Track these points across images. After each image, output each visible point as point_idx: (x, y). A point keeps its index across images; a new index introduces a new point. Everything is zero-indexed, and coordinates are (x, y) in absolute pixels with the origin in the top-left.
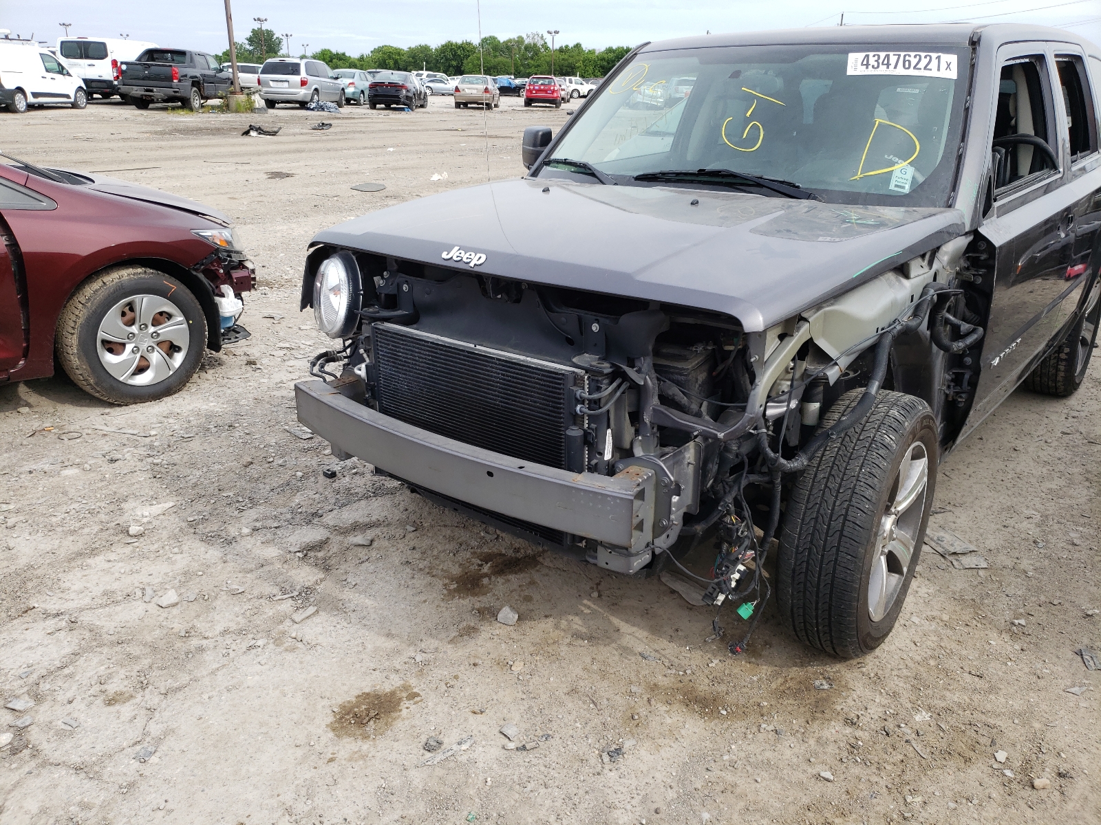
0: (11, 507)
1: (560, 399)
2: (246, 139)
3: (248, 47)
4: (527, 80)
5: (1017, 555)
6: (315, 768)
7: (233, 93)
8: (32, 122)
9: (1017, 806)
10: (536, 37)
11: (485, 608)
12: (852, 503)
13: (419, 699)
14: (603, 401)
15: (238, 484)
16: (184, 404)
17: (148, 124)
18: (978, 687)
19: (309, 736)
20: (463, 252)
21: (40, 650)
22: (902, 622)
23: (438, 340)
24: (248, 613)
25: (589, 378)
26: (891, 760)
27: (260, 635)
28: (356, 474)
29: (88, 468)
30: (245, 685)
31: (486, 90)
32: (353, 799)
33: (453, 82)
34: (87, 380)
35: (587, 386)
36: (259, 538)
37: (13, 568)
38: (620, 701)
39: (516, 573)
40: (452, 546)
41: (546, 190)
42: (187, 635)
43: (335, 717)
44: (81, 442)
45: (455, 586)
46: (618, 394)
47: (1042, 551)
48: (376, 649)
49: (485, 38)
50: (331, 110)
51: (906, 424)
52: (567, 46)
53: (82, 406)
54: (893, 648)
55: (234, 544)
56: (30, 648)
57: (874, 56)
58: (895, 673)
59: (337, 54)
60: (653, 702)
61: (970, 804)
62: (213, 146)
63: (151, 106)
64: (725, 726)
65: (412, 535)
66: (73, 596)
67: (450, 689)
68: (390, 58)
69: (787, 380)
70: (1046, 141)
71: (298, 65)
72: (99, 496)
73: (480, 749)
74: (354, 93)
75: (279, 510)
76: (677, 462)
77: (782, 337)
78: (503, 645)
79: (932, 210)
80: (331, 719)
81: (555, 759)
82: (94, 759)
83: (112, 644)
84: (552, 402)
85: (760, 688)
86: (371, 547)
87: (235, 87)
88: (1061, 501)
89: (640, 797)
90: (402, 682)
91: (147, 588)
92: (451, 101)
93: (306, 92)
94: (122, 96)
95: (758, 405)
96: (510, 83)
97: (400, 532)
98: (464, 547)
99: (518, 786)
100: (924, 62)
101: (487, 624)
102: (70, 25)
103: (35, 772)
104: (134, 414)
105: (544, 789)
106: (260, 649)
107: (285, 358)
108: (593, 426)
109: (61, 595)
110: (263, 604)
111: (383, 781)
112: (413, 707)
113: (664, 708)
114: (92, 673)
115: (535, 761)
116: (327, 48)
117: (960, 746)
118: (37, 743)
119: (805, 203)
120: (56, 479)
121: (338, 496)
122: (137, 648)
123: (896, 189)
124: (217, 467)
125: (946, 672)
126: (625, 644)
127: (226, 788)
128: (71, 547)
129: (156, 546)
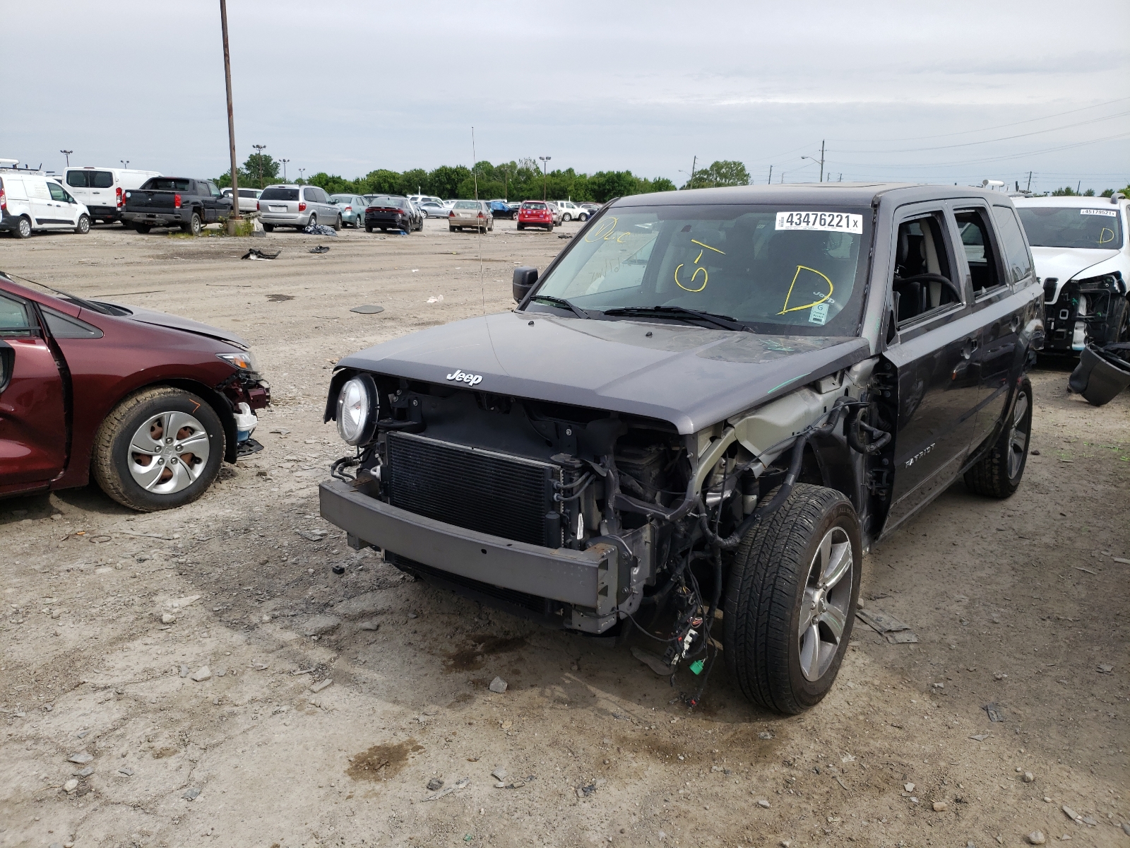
0: (54, 600)
1: (541, 489)
2: (246, 263)
3: (245, 171)
4: (520, 203)
5: (944, 631)
6: (336, 803)
7: (233, 218)
8: (36, 247)
9: (918, 824)
10: (528, 162)
11: (479, 680)
12: (779, 575)
13: (423, 750)
14: (575, 490)
15: (256, 579)
16: (204, 511)
17: (149, 248)
18: (898, 736)
19: (330, 779)
20: (464, 375)
21: (94, 716)
22: (839, 686)
23: (442, 444)
24: (272, 685)
25: (563, 471)
26: (819, 792)
27: (283, 703)
28: (361, 570)
29: (120, 567)
30: (273, 742)
31: (480, 215)
32: (369, 826)
33: (449, 206)
34: (117, 488)
35: (562, 478)
36: (278, 626)
37: (62, 651)
38: (594, 750)
39: (505, 652)
40: (449, 630)
41: (531, 323)
42: (220, 703)
43: (351, 765)
44: (111, 545)
45: (452, 662)
46: (587, 484)
47: (966, 628)
48: (385, 713)
49: (479, 163)
50: (328, 233)
51: (823, 511)
52: (559, 171)
53: (108, 513)
54: (829, 707)
55: (256, 629)
56: (84, 715)
57: (797, 215)
58: (829, 726)
59: (333, 177)
60: (622, 750)
61: (880, 823)
62: (215, 269)
63: (152, 230)
64: (682, 768)
65: (413, 621)
66: (117, 673)
67: (449, 743)
68: (385, 182)
69: (721, 474)
70: (950, 279)
71: (297, 191)
72: (131, 590)
73: (475, 787)
74: (350, 217)
75: (294, 601)
76: (635, 540)
77: (713, 439)
78: (495, 709)
79: (841, 338)
80: (347, 766)
81: (538, 794)
82: (149, 799)
83: (155, 711)
84: (535, 492)
85: (713, 739)
86: (378, 632)
87: (234, 212)
88: (988, 587)
89: (609, 822)
90: (408, 738)
91: (182, 665)
92: (446, 224)
93: (304, 216)
94: (123, 221)
95: (695, 492)
96: (503, 207)
97: (403, 618)
98: (459, 631)
99: (506, 815)
100: (836, 220)
101: (480, 692)
102: (71, 152)
103: (99, 809)
104: (156, 520)
105: (529, 817)
106: (284, 714)
107: (293, 469)
108: (568, 511)
109: (106, 673)
110: (285, 678)
111: (393, 812)
112: (417, 757)
113: (631, 755)
114: (140, 734)
115: (520, 796)
116: (323, 172)
117: (877, 780)
118: (99, 787)
119: (739, 334)
120: (92, 576)
121: (346, 589)
122: (177, 714)
123: (816, 322)
124: (236, 565)
125: (872, 724)
126: (600, 706)
127: (262, 819)
128: (111, 633)
129: (187, 632)
